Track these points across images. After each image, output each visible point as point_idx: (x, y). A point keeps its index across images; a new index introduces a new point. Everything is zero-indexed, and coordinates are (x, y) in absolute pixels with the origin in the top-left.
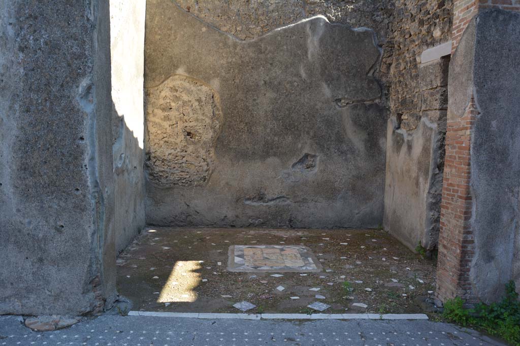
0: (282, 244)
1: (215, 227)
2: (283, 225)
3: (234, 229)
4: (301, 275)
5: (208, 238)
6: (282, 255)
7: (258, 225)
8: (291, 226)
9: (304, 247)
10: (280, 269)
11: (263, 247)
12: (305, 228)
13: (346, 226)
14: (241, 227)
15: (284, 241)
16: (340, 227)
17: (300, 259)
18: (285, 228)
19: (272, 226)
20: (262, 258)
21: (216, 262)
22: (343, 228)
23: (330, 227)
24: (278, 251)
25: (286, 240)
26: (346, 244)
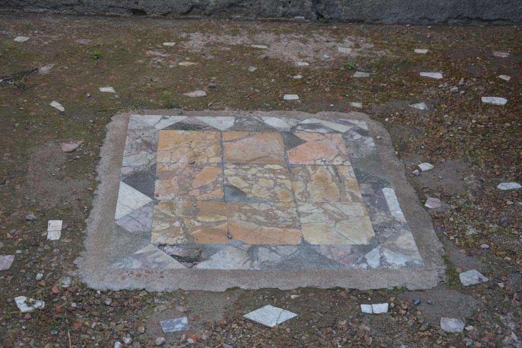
0: (291, 105)
1: (80, 15)
2: (293, 10)
3: (138, 26)
4: (365, 308)
5: (44, 70)
6: (290, 171)
7: (214, 10)
8: (320, 16)
9: (364, 125)
10: (284, 267)
11: (225, 122)
12: (360, 21)
13: (490, 15)
14: (165, 15)
15: (297, 87)
16: (470, 19)
17: (355, 198)
18: (300, 23)
19: (259, 15)
20: (218, 193)
21: (45, 216)
22: (480, 19)
23: (439, 17)
24: (275, 145)
25: (302, 82)
26: (501, 101)
